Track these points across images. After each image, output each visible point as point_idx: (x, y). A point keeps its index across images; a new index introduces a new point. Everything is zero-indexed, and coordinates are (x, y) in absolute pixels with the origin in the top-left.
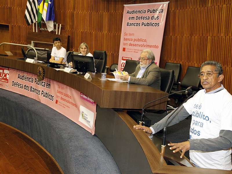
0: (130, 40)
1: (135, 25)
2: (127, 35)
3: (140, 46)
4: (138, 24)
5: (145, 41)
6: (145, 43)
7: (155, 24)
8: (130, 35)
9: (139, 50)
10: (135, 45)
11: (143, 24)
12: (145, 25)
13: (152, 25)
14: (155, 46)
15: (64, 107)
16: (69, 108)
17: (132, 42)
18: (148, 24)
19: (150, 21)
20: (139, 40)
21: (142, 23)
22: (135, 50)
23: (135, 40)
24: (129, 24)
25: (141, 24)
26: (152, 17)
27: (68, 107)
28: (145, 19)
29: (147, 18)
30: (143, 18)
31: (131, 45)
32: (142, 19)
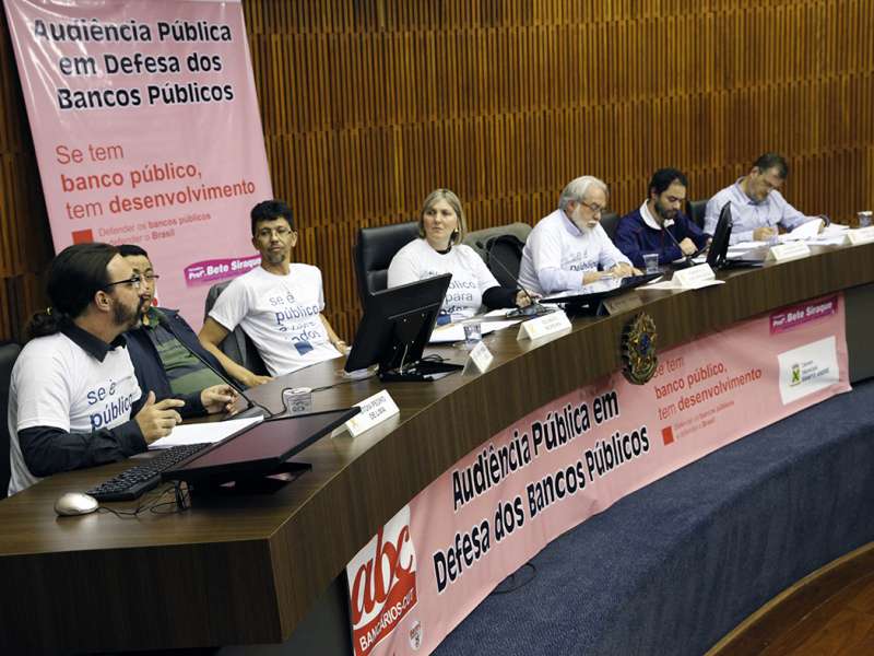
0: (107, 181)
1: (112, 98)
2: (76, 156)
3: (175, 200)
4: (128, 97)
5: (192, 171)
6: (195, 184)
7: (214, 89)
8: (99, 154)
9: (175, 222)
10: (148, 202)
11: (154, 92)
12: (168, 97)
13: (199, 94)
14: (244, 184)
15: (710, 422)
16: (731, 408)
17: (126, 192)
18: (181, 94)
19: (184, 78)
20: (160, 176)
21: (150, 88)
22: (156, 225)
23: (136, 177)
24: (73, 99)
25: (144, 95)
26: (190, 59)
27: (724, 406)
28: (158, 67)
29: (168, 63)
30: (147, 65)
31: (119, 205)
32: (142, 67)
